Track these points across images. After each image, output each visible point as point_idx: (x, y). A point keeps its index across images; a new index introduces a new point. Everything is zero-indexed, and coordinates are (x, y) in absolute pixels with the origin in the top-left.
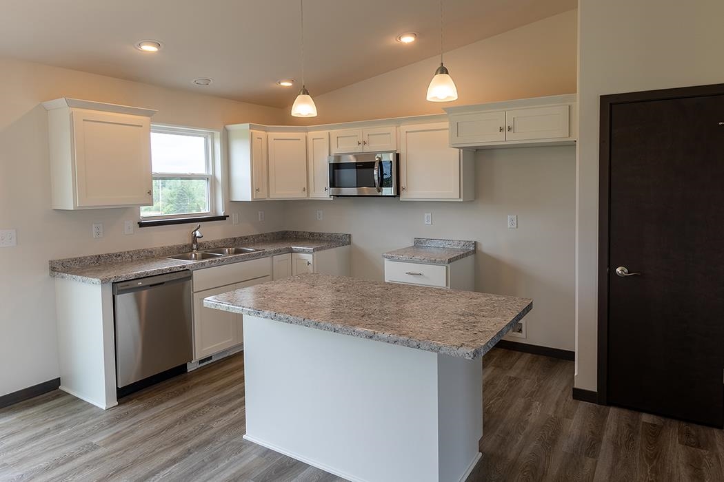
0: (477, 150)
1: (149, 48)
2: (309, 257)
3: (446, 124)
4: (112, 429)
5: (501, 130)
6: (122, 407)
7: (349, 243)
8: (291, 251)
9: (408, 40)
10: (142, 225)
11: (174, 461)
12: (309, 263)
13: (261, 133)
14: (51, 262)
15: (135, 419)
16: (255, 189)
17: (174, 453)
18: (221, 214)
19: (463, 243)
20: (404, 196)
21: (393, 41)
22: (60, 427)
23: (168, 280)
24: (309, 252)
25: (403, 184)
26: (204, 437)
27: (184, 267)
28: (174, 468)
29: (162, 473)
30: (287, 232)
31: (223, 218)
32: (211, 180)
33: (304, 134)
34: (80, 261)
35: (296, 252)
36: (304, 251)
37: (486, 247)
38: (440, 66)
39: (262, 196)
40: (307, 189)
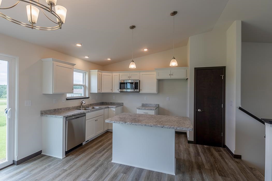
0: (159, 80)
1: (79, 45)
2: (114, 109)
3: (155, 73)
4: (68, 164)
5: (170, 75)
6: (67, 157)
7: (123, 105)
8: (108, 108)
9: (146, 50)
10: (67, 99)
11: (94, 171)
12: (114, 111)
13: (100, 73)
14: (41, 111)
15: (74, 160)
16: (98, 89)
17: (93, 169)
18: (87, 96)
19: (155, 105)
20: (141, 92)
21: (142, 50)
22: (49, 166)
23: (80, 116)
24: (114, 108)
25: (141, 89)
26: (100, 163)
27: (84, 112)
28: (96, 173)
29: (93, 175)
30: (103, 102)
31: (88, 98)
32: (85, 86)
33: (112, 74)
34: (50, 111)
35: (110, 108)
36: (112, 108)
37: (161, 105)
38: (173, 57)
39: (100, 92)
40: (112, 90)
